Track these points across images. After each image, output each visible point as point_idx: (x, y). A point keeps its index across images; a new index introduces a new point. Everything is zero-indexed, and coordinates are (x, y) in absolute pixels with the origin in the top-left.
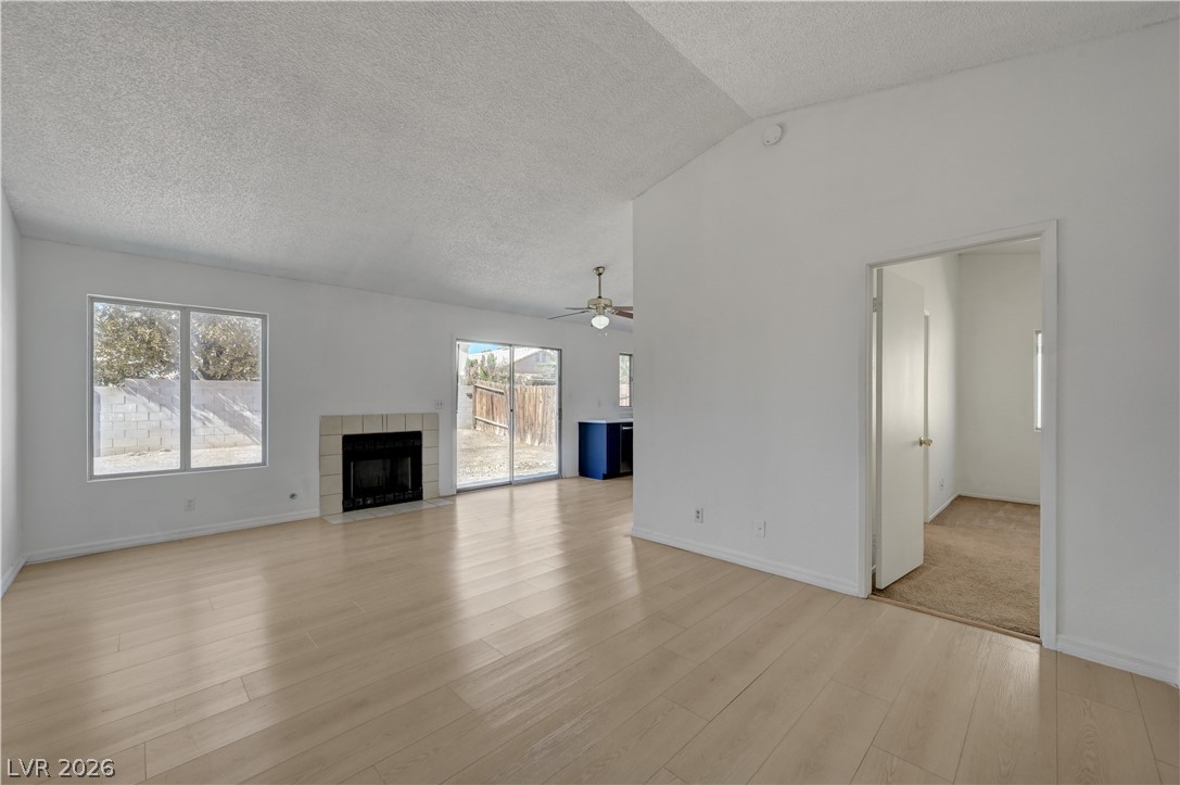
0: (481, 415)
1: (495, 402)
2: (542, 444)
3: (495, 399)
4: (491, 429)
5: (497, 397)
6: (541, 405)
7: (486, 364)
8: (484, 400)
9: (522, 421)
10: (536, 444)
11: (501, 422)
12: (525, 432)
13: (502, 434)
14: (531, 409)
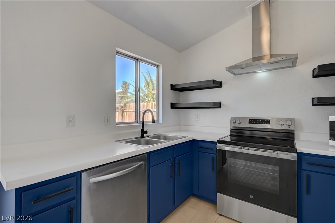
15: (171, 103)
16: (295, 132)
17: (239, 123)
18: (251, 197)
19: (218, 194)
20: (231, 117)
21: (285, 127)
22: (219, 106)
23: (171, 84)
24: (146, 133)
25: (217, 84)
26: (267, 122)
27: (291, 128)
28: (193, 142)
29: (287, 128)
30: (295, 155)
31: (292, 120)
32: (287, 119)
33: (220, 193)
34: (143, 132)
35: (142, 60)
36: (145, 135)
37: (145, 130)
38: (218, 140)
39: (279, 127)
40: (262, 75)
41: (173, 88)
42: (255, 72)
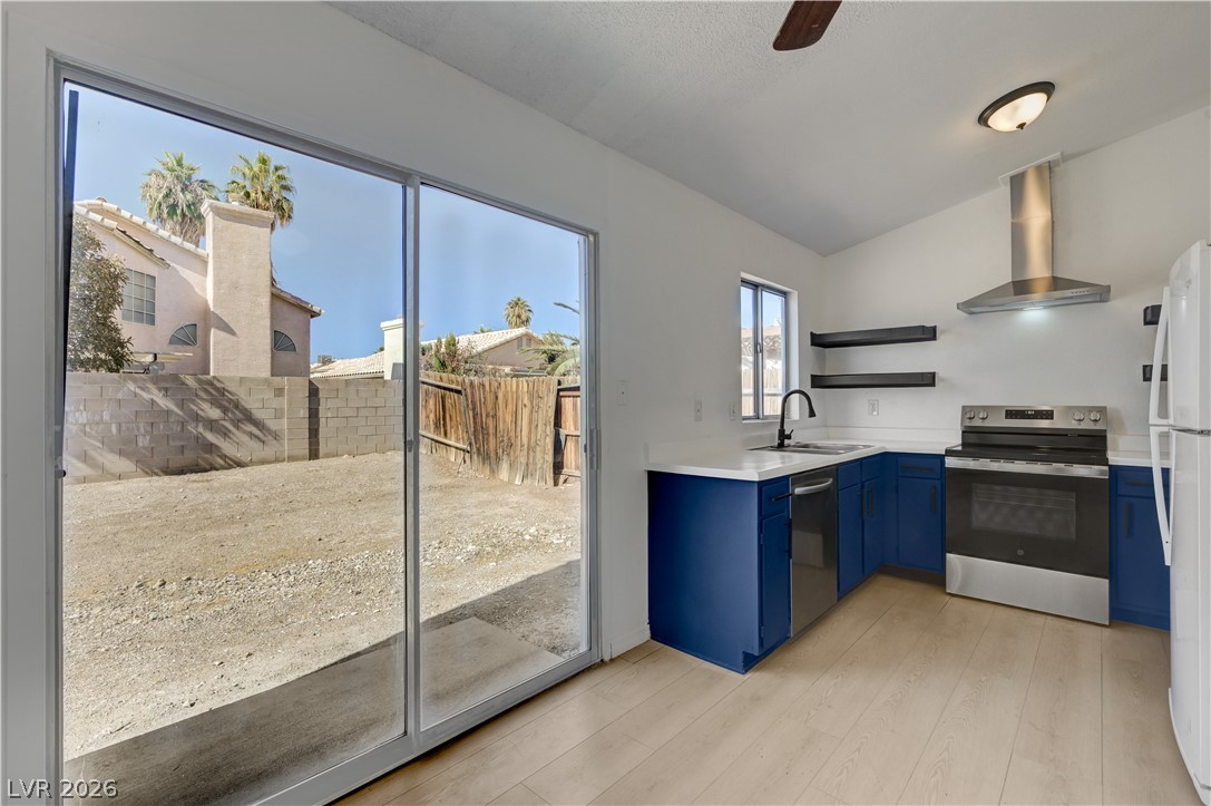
0: (427, 427)
1: (448, 405)
2: (528, 482)
3: (448, 402)
4: (442, 450)
5: (451, 398)
6: (526, 412)
7: (443, 350)
8: (431, 402)
9: (492, 440)
10: (518, 482)
11: (458, 440)
12: (498, 458)
13: (460, 460)
14: (509, 418)
15: (812, 376)
16: (1109, 436)
17: (983, 419)
18: (1021, 552)
19: (948, 555)
20: (963, 407)
21: (1086, 425)
22: (931, 381)
23: (812, 333)
24: (789, 437)
25: (928, 334)
26: (1048, 415)
27: (1099, 427)
28: (886, 459)
29: (1091, 426)
30: (1106, 468)
31: (1102, 410)
32: (1091, 409)
33: (951, 552)
34: (783, 436)
35: (763, 286)
36: (786, 442)
37: (787, 432)
38: (946, 451)
39: (1074, 425)
40: (1034, 315)
41: (817, 341)
42: (1022, 309)
